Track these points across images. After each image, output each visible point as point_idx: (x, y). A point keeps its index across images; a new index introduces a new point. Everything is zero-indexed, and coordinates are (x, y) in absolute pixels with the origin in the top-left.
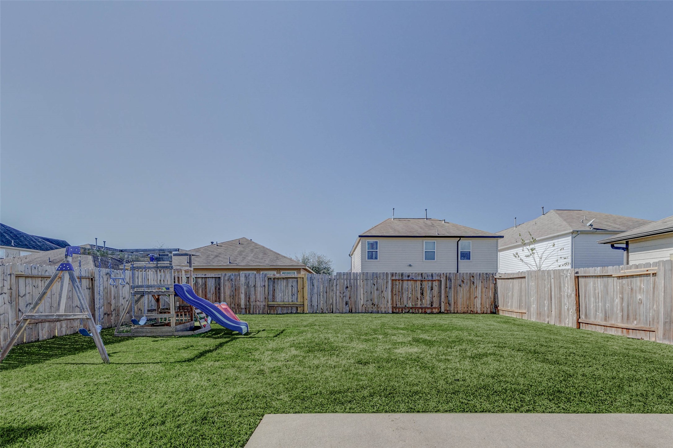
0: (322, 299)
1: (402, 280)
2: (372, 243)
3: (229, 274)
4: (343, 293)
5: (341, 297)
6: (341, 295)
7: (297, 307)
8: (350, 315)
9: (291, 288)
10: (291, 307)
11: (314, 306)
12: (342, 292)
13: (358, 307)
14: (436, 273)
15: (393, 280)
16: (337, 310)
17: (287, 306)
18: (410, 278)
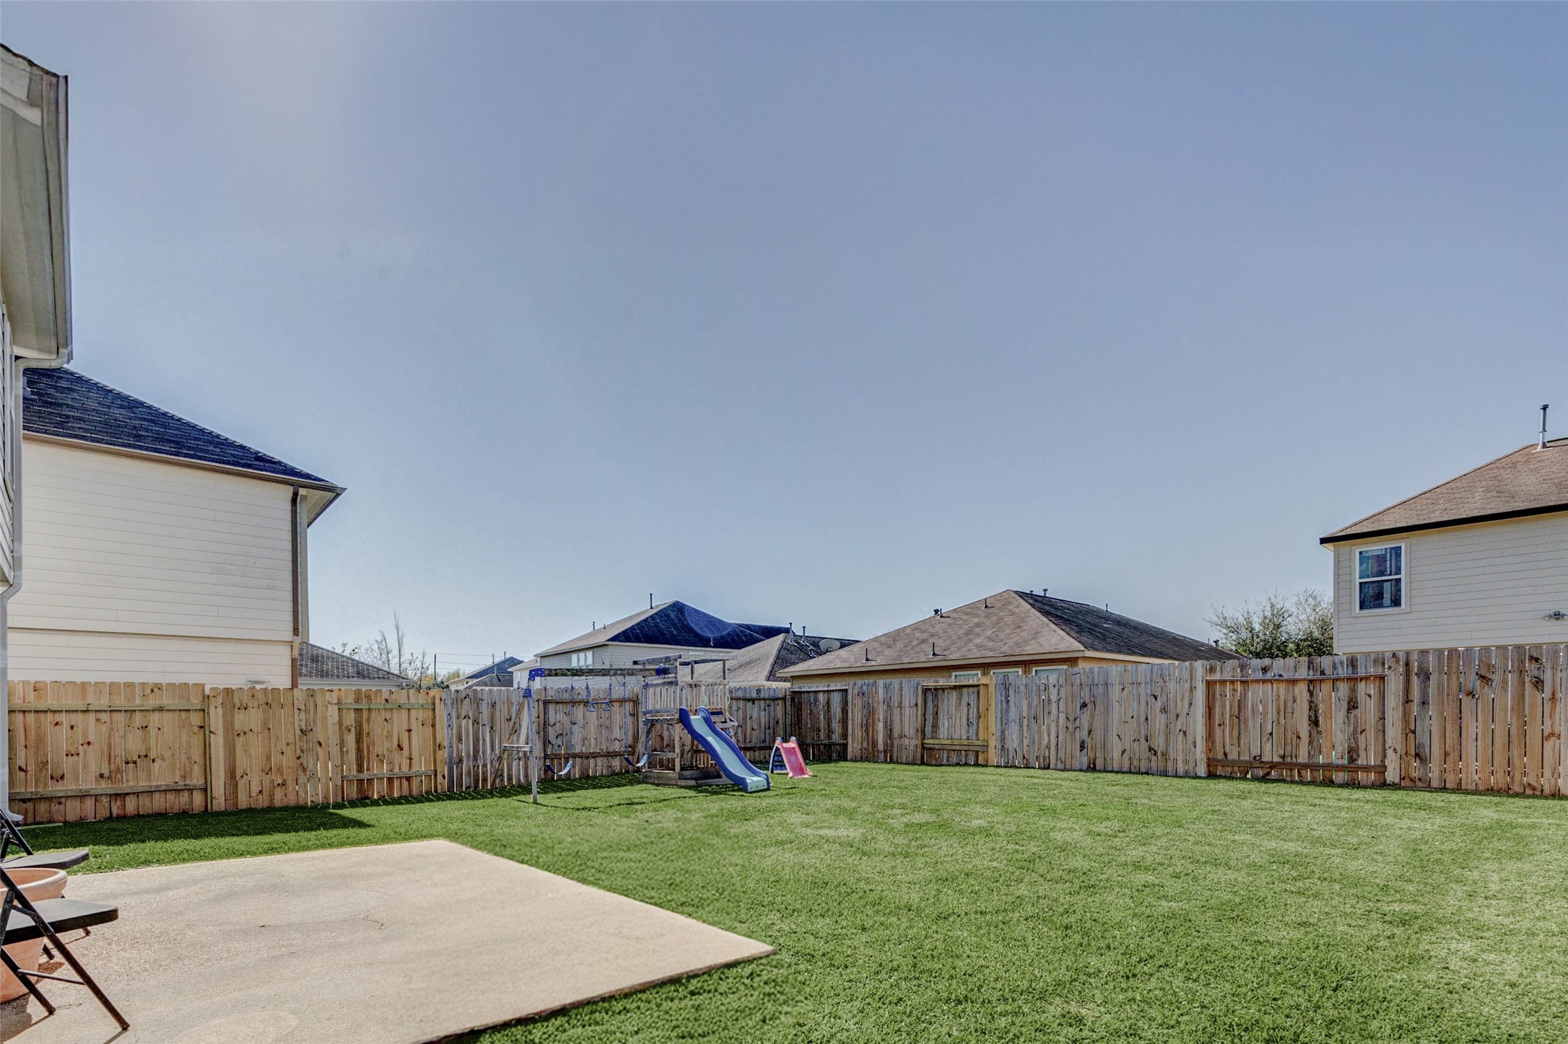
0: (1025, 735)
1: (1243, 682)
2: (1378, 556)
3: (860, 682)
4: (1075, 719)
5: (1070, 730)
6: (1070, 726)
7: (977, 752)
8: (1090, 775)
9: (965, 709)
10: (966, 751)
11: (1008, 750)
12: (1071, 718)
13: (1110, 756)
14: (1368, 654)
15: (1208, 683)
16: (1059, 761)
17: (958, 748)
18: (1269, 675)
